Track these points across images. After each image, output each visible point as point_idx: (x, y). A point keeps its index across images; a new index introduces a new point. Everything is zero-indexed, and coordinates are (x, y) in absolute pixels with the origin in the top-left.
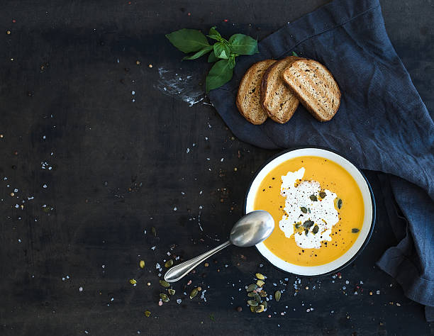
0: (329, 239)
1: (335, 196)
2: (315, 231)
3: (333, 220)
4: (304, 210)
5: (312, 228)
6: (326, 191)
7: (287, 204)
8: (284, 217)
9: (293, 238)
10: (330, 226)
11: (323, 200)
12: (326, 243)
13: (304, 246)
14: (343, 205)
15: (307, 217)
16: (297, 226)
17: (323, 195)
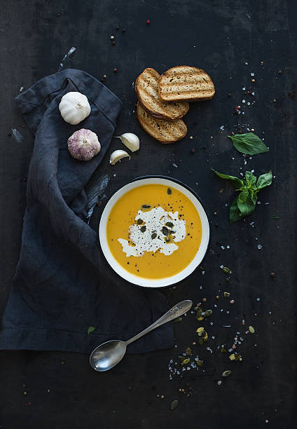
0: (177, 213)
1: (140, 212)
2: (171, 225)
3: (160, 211)
4: (154, 236)
5: (168, 228)
6: (137, 219)
7: (151, 250)
8: (161, 251)
9: (178, 244)
10: (165, 214)
11: (144, 221)
12: (181, 216)
13: (184, 234)
14: (147, 204)
15: (159, 233)
16: (168, 241)
17: (140, 222)
